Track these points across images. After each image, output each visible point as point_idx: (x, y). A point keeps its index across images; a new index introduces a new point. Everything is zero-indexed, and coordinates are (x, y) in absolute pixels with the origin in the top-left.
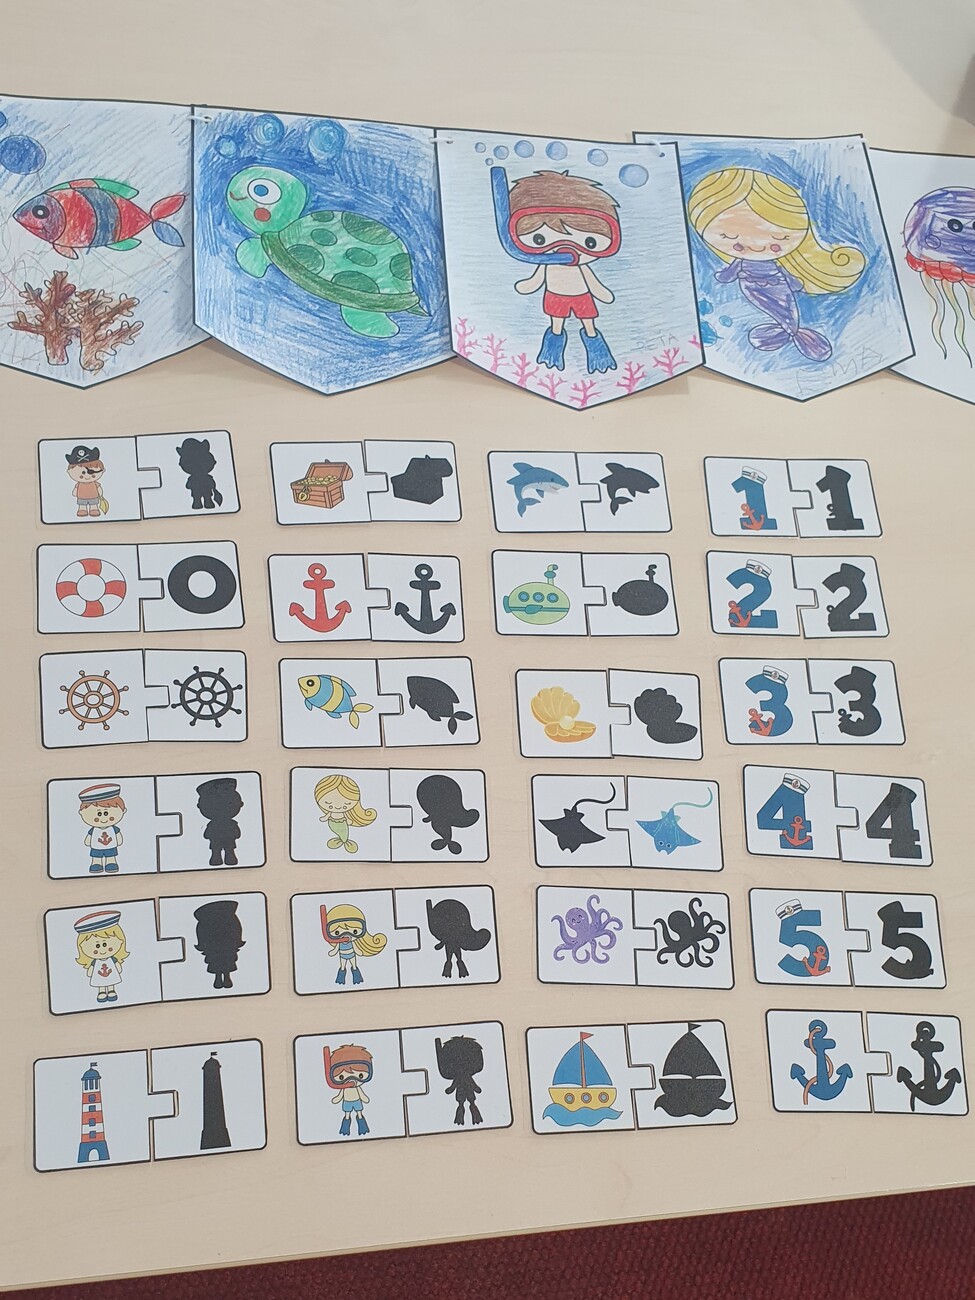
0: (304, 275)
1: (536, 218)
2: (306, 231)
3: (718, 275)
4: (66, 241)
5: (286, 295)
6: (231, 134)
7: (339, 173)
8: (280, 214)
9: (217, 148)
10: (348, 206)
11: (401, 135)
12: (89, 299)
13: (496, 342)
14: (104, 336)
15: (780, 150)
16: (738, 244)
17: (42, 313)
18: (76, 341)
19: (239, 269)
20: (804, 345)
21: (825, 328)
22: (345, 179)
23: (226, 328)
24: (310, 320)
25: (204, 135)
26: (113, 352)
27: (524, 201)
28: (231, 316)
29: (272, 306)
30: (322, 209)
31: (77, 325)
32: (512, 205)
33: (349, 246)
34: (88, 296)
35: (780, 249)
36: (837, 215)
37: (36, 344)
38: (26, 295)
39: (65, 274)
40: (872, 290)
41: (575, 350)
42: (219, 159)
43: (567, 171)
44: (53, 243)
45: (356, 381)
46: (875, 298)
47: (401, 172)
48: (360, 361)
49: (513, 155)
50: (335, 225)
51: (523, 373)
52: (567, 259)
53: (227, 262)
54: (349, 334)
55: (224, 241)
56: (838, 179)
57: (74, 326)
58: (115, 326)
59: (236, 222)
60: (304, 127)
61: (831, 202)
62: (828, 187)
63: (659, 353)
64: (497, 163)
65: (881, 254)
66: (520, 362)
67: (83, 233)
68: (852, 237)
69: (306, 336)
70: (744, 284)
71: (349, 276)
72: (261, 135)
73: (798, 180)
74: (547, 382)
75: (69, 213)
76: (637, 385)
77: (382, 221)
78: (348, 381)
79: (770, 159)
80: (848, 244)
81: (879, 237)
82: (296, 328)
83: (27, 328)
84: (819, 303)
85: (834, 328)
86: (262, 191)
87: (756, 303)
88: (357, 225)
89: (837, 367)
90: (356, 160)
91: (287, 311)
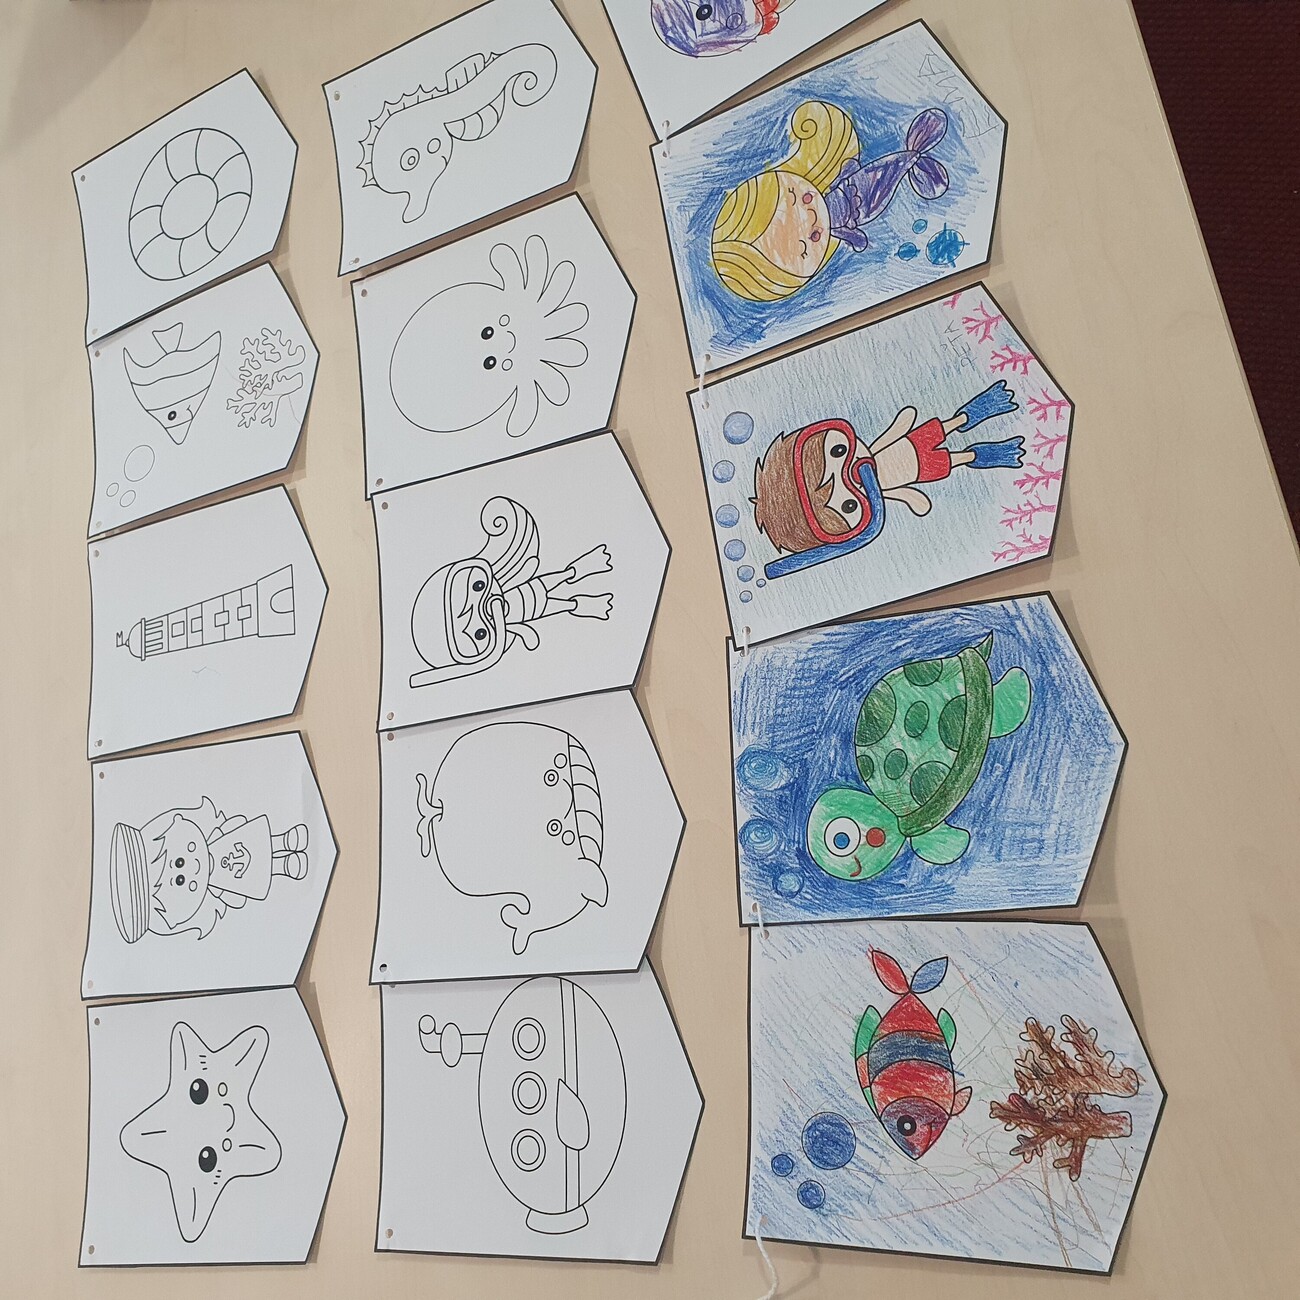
0: (953, 783)
1: (822, 517)
2: (890, 786)
3: (857, 249)
4: (946, 1099)
5: (988, 803)
6: (770, 880)
7: (803, 754)
8: (871, 817)
9: (793, 895)
10: (847, 740)
11: (743, 687)
12: (1030, 1079)
13: (1010, 516)
14: (1084, 1064)
15: (679, 223)
16: (811, 238)
17: (1054, 1138)
18: (1093, 1100)
19: (964, 860)
20: (928, 141)
21: (901, 123)
22: (811, 746)
23: (1063, 869)
24: (1020, 772)
25: (777, 911)
26: (1110, 1056)
27: (803, 535)
28: (1041, 863)
29: (1009, 817)
30: (855, 769)
31: (1069, 1096)
32: (811, 546)
33: (904, 734)
34: (1024, 1079)
35: (808, 194)
36: (753, 146)
37: (1100, 1153)
38: (1028, 1156)
39: (994, 1105)
40: (844, 85)
41: (991, 431)
42: (806, 892)
43: (750, 499)
44: (950, 1115)
45: (1100, 712)
46: (853, 80)
47: (790, 683)
48: (1068, 709)
49: (745, 560)
50: (877, 754)
51: (1043, 478)
52: (867, 469)
53: (958, 874)
54: (1032, 725)
55: (927, 879)
56: (707, 156)
57: (1071, 1100)
58: (1070, 1051)
59: (894, 867)
60: (749, 797)
61: (738, 156)
62: (719, 164)
63: (972, 339)
64: (760, 573)
65: (798, 87)
66: (1028, 486)
67: (932, 1077)
68: (778, 124)
69: (1045, 775)
70: (862, 219)
71: (946, 732)
72: (766, 845)
73: (715, 196)
74: (1045, 450)
75: (906, 1092)
76: (1021, 352)
77: (862, 700)
78: (1100, 721)
79: (694, 230)
80: (788, 126)
81: (776, 96)
82: (1035, 788)
83: (1079, 1160)
84: (869, 137)
85: (899, 114)
86: (842, 840)
87: (885, 202)
88: (872, 728)
89: (951, 98)
90: (782, 736)
91: (1012, 799)
